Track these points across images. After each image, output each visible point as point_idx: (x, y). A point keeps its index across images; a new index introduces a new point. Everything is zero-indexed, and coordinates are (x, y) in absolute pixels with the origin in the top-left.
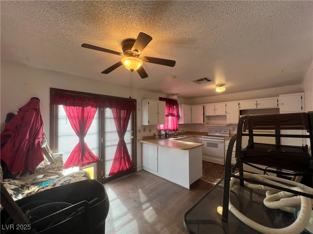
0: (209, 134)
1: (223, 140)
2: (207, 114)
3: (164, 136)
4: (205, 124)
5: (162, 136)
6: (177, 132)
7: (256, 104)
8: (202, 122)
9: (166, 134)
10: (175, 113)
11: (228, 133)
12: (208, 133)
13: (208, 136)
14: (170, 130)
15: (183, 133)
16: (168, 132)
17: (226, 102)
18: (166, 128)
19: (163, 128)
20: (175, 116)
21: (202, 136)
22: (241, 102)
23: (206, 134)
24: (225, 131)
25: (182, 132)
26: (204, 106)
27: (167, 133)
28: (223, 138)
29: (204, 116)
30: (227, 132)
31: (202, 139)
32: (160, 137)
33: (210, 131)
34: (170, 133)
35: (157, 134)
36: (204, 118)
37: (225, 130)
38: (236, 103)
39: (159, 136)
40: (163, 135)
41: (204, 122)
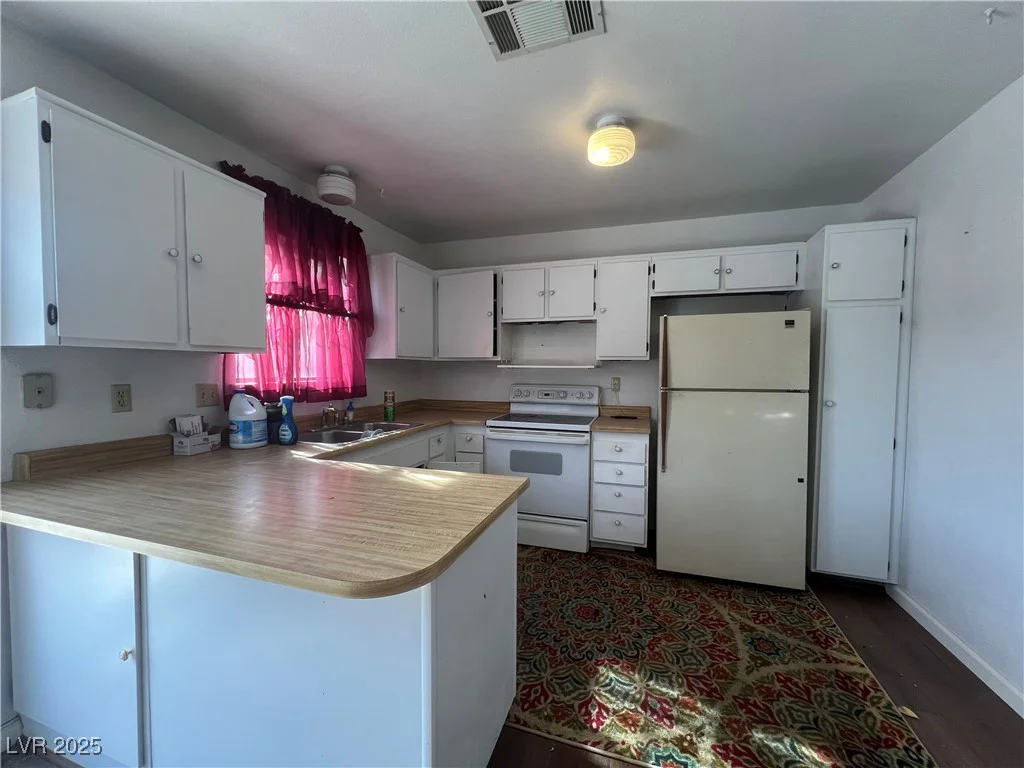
0: (514, 409)
1: (587, 436)
2: (510, 314)
3: (257, 431)
4: (499, 363)
5: (240, 437)
6: (359, 403)
7: (719, 272)
8: (489, 354)
9: (274, 419)
10: (345, 297)
11: (595, 401)
12: (509, 403)
13: (509, 417)
14: (306, 395)
15: (390, 409)
16: (289, 404)
17: (593, 261)
18: (278, 381)
19: (253, 384)
20: (343, 313)
21: (490, 423)
22: (656, 258)
23: (502, 411)
24: (582, 396)
25: (390, 404)
26: (495, 276)
27: (284, 411)
28: (586, 428)
29: (495, 325)
30: (591, 396)
31: (489, 433)
32: (225, 443)
33: (519, 393)
34: (302, 410)
35: (190, 423)
36: (495, 332)
37: (584, 390)
38: (640, 263)
39: (216, 438)
40: (247, 427)
41: (495, 353)
